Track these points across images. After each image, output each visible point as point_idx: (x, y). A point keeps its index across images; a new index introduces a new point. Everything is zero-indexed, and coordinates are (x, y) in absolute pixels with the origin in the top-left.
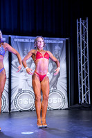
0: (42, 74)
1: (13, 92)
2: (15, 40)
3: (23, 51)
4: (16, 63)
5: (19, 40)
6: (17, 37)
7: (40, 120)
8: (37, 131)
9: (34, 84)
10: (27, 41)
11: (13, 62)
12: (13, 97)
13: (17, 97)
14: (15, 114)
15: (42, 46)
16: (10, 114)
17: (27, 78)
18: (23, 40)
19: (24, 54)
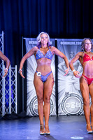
0: (90, 77)
1: (60, 95)
2: (62, 43)
3: (69, 53)
4: (62, 66)
5: (65, 43)
6: (63, 40)
7: (89, 125)
8: (87, 136)
9: (81, 87)
10: (73, 43)
11: (59, 66)
12: (60, 101)
13: (64, 100)
14: (63, 118)
15: (90, 48)
16: (58, 117)
17: (73, 81)
18: (69, 43)
19: (70, 57)
